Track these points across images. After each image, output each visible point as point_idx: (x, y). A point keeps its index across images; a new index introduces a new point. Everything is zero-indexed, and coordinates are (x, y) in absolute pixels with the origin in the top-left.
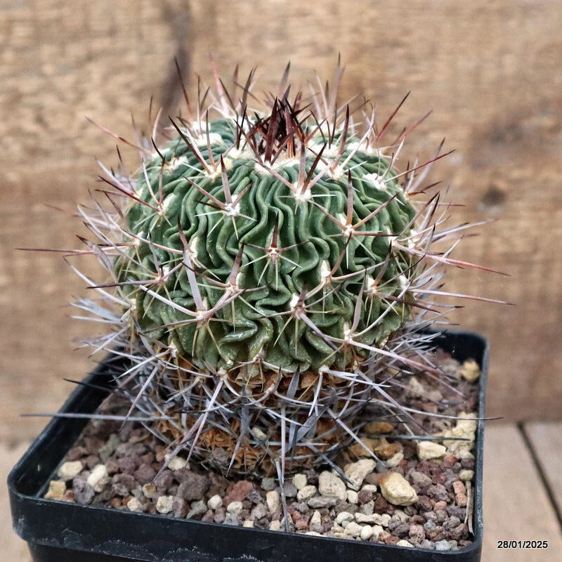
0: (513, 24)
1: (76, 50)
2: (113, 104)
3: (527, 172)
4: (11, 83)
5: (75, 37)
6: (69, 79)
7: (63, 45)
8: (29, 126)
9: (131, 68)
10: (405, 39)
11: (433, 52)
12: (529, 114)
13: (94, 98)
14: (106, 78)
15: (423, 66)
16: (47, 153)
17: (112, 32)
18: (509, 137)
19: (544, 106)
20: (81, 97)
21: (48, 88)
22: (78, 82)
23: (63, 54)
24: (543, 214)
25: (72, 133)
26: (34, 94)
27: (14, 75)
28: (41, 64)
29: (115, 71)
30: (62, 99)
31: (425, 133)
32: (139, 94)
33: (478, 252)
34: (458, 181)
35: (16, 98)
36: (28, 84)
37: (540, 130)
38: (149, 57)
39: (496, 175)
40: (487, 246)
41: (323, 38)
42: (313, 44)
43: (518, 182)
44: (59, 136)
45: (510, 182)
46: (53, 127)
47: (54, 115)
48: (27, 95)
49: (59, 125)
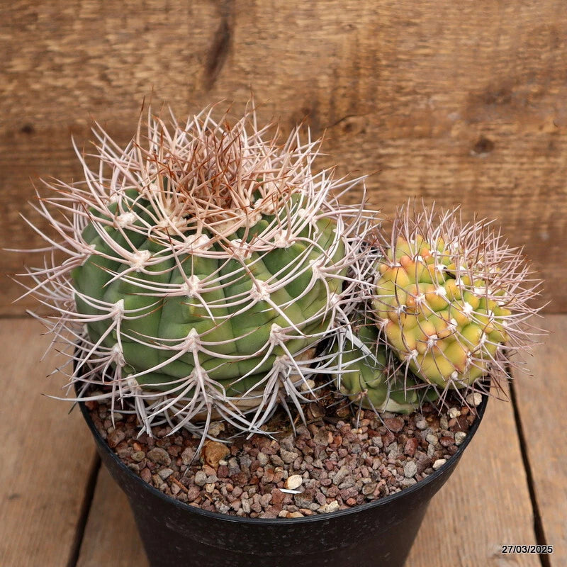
0: (510, 10)
1: (135, 23)
2: (166, 67)
3: (514, 128)
4: (80, 48)
5: (134, 13)
6: (130, 46)
7: (125, 18)
8: (97, 83)
9: (181, 38)
10: (417, 21)
11: (440, 32)
12: (518, 83)
13: (150, 61)
14: (160, 46)
15: (431, 42)
16: (110, 104)
17: (167, 10)
18: (500, 100)
19: (532, 75)
20: (139, 60)
21: (111, 53)
22: (136, 49)
23: (124, 26)
24: (524, 160)
25: (132, 89)
26: (100, 57)
27: (82, 42)
28: (107, 34)
29: (170, 41)
30: (125, 62)
31: (428, 95)
32: (188, 59)
33: (469, 186)
34: (454, 133)
35: (84, 59)
36: (94, 49)
37: (526, 95)
38: (197, 31)
39: (487, 129)
40: (477, 182)
41: (346, 18)
42: (338, 23)
43: (504, 134)
44: (120, 90)
45: (499, 134)
46: (114, 83)
47: (117, 74)
48: (94, 58)
49: (120, 83)
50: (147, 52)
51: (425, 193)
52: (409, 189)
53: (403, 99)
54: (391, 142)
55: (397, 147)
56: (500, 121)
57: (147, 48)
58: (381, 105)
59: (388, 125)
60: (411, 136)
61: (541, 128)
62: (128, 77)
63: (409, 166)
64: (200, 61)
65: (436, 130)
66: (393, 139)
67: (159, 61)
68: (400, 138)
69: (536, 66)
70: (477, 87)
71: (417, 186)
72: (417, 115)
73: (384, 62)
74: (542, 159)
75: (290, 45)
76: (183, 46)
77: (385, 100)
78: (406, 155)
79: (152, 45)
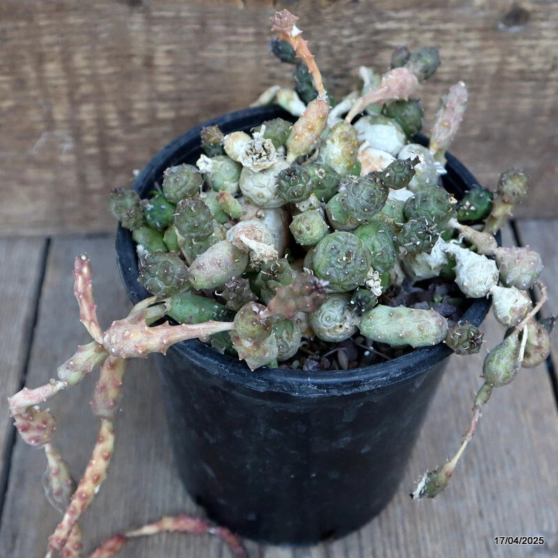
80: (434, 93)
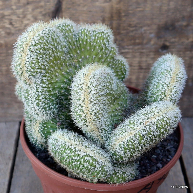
2: (36, 19)
3: (177, 40)
4: (1, 12)
6: (21, 10)
8: (8, 26)
9: (42, 7)
12: (178, 21)
14: (33, 10)
16: (13, 34)
18: (171, 28)
19: (183, 18)
20: (25, 16)
21: (14, 13)
22: (23, 12)
23: (19, 3)
24: (181, 53)
26: (9, 15)
28: (12, 6)
29: (37, 8)
30: (19, 17)
31: (142, 27)
32: (44, 15)
34: (152, 42)
35: (3, 16)
36: (7, 12)
38: (48, 3)
39: (166, 41)
43: (173, 43)
44: (17, 29)
45: (170, 43)
46: (15, 26)
47: (16, 22)
48: (7, 16)
49: (17, 25)
50: (28, 13)
51: (141, 68)
52: (134, 66)
53: (131, 29)
54: (126, 47)
55: (129, 49)
56: (171, 37)
57: (28, 11)
58: (122, 32)
59: (125, 40)
60: (135, 44)
61: (188, 39)
62: (21, 23)
63: (134, 57)
64: (49, 16)
65: (145, 41)
66: (128, 46)
67: (33, 16)
68: (130, 45)
69: (185, 14)
70: (161, 23)
71: (137, 65)
72: (137, 36)
73: (123, 14)
74: (188, 52)
75: (85, 9)
76: (42, 10)
77: (124, 30)
78: (133, 52)
79: (30, 10)
80: (141, 72)
